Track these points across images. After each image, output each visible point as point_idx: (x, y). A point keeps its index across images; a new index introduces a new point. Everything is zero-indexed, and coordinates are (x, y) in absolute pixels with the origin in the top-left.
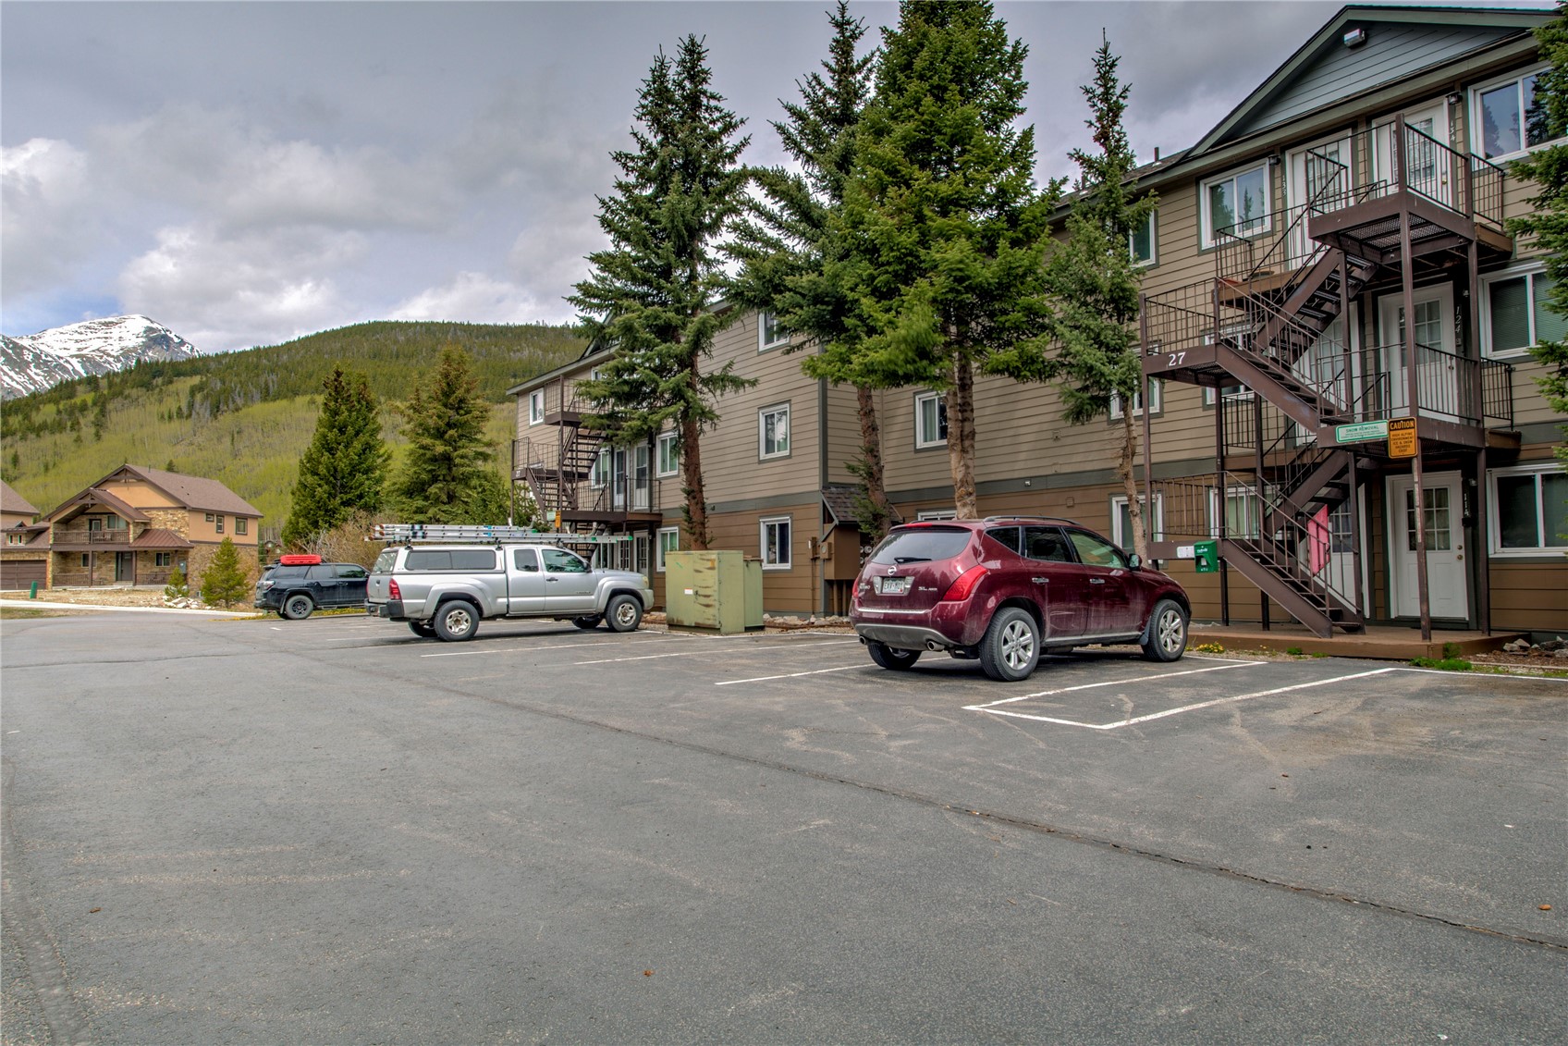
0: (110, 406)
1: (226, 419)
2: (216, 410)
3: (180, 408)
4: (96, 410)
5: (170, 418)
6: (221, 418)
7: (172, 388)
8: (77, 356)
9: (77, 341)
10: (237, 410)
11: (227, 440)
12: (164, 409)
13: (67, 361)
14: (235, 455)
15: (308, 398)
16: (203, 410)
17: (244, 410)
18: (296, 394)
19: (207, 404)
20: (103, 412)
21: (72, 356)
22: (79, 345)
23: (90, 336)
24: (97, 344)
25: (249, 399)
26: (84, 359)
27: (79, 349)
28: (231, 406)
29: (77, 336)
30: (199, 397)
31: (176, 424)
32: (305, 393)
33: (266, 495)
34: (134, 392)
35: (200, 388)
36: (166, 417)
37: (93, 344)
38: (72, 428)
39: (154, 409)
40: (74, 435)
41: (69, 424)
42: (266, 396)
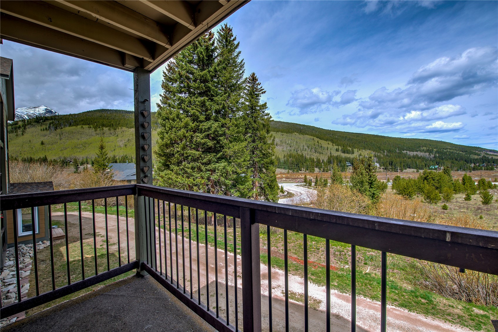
0: (27, 127)
1: (59, 131)
2: (56, 128)
3: (46, 128)
4: (23, 128)
5: (44, 130)
6: (57, 130)
7: (45, 123)
8: (26, 115)
9: (26, 111)
10: (62, 128)
11: (59, 136)
12: (42, 128)
13: (24, 116)
14: (61, 139)
15: (81, 126)
16: (52, 129)
17: (63, 129)
18: (78, 125)
19: (54, 127)
20: (25, 128)
21: (25, 115)
22: (27, 112)
23: (30, 110)
24: (32, 112)
25: (65, 126)
26: (28, 116)
27: (27, 113)
28: (60, 127)
29: (26, 110)
30: (51, 125)
31: (45, 132)
32: (80, 125)
33: (68, 149)
34: (34, 124)
35: (52, 123)
36: (43, 130)
37: (31, 111)
38: (15, 132)
39: (40, 128)
40: (16, 134)
41: (15, 131)
42: (70, 125)
